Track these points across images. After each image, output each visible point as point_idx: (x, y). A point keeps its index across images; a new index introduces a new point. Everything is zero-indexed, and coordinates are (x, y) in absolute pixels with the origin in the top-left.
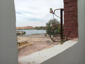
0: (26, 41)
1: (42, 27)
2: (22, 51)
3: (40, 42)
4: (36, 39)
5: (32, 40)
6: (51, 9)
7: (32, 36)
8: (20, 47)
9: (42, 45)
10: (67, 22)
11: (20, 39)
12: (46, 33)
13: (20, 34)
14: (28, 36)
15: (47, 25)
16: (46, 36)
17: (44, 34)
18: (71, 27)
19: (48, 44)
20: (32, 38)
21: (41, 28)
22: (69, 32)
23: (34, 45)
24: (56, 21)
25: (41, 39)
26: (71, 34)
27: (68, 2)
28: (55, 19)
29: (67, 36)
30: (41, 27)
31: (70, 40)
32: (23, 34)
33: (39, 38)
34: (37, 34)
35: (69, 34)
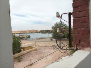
0: (31, 46)
1: (48, 30)
2: (26, 56)
3: (45, 46)
4: (41, 44)
5: (37, 44)
6: (58, 13)
7: (37, 40)
8: (24, 52)
9: (48, 50)
10: (76, 28)
11: (24, 44)
12: (52, 37)
13: (24, 38)
14: (33, 40)
15: (53, 28)
16: (52, 40)
17: (49, 38)
18: (82, 34)
19: (54, 49)
20: (37, 42)
21: (47, 32)
22: (80, 40)
23: (39, 50)
24: (63, 24)
25: (47, 43)
26: (81, 43)
27: (77, 6)
28: (61, 22)
29: (77, 45)
30: (46, 30)
31: (80, 49)
32: (27, 38)
33: (44, 43)
34: (42, 38)
35: (80, 43)
